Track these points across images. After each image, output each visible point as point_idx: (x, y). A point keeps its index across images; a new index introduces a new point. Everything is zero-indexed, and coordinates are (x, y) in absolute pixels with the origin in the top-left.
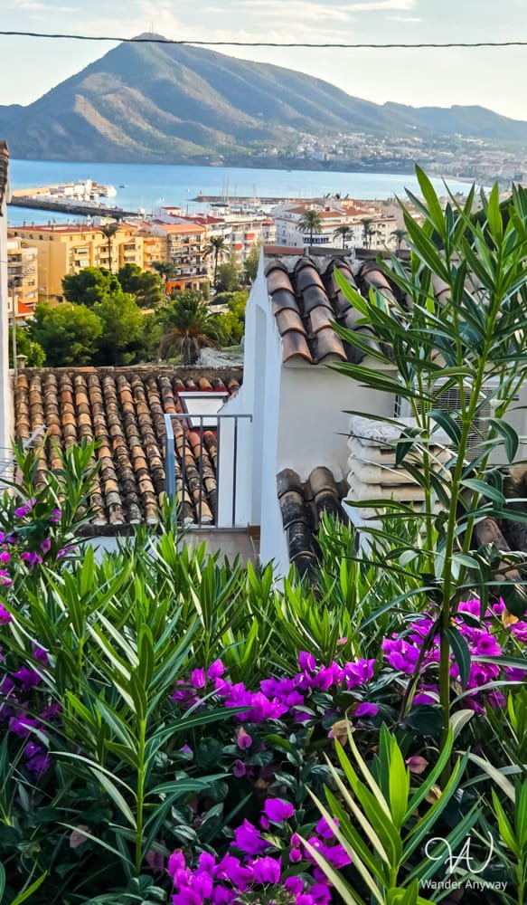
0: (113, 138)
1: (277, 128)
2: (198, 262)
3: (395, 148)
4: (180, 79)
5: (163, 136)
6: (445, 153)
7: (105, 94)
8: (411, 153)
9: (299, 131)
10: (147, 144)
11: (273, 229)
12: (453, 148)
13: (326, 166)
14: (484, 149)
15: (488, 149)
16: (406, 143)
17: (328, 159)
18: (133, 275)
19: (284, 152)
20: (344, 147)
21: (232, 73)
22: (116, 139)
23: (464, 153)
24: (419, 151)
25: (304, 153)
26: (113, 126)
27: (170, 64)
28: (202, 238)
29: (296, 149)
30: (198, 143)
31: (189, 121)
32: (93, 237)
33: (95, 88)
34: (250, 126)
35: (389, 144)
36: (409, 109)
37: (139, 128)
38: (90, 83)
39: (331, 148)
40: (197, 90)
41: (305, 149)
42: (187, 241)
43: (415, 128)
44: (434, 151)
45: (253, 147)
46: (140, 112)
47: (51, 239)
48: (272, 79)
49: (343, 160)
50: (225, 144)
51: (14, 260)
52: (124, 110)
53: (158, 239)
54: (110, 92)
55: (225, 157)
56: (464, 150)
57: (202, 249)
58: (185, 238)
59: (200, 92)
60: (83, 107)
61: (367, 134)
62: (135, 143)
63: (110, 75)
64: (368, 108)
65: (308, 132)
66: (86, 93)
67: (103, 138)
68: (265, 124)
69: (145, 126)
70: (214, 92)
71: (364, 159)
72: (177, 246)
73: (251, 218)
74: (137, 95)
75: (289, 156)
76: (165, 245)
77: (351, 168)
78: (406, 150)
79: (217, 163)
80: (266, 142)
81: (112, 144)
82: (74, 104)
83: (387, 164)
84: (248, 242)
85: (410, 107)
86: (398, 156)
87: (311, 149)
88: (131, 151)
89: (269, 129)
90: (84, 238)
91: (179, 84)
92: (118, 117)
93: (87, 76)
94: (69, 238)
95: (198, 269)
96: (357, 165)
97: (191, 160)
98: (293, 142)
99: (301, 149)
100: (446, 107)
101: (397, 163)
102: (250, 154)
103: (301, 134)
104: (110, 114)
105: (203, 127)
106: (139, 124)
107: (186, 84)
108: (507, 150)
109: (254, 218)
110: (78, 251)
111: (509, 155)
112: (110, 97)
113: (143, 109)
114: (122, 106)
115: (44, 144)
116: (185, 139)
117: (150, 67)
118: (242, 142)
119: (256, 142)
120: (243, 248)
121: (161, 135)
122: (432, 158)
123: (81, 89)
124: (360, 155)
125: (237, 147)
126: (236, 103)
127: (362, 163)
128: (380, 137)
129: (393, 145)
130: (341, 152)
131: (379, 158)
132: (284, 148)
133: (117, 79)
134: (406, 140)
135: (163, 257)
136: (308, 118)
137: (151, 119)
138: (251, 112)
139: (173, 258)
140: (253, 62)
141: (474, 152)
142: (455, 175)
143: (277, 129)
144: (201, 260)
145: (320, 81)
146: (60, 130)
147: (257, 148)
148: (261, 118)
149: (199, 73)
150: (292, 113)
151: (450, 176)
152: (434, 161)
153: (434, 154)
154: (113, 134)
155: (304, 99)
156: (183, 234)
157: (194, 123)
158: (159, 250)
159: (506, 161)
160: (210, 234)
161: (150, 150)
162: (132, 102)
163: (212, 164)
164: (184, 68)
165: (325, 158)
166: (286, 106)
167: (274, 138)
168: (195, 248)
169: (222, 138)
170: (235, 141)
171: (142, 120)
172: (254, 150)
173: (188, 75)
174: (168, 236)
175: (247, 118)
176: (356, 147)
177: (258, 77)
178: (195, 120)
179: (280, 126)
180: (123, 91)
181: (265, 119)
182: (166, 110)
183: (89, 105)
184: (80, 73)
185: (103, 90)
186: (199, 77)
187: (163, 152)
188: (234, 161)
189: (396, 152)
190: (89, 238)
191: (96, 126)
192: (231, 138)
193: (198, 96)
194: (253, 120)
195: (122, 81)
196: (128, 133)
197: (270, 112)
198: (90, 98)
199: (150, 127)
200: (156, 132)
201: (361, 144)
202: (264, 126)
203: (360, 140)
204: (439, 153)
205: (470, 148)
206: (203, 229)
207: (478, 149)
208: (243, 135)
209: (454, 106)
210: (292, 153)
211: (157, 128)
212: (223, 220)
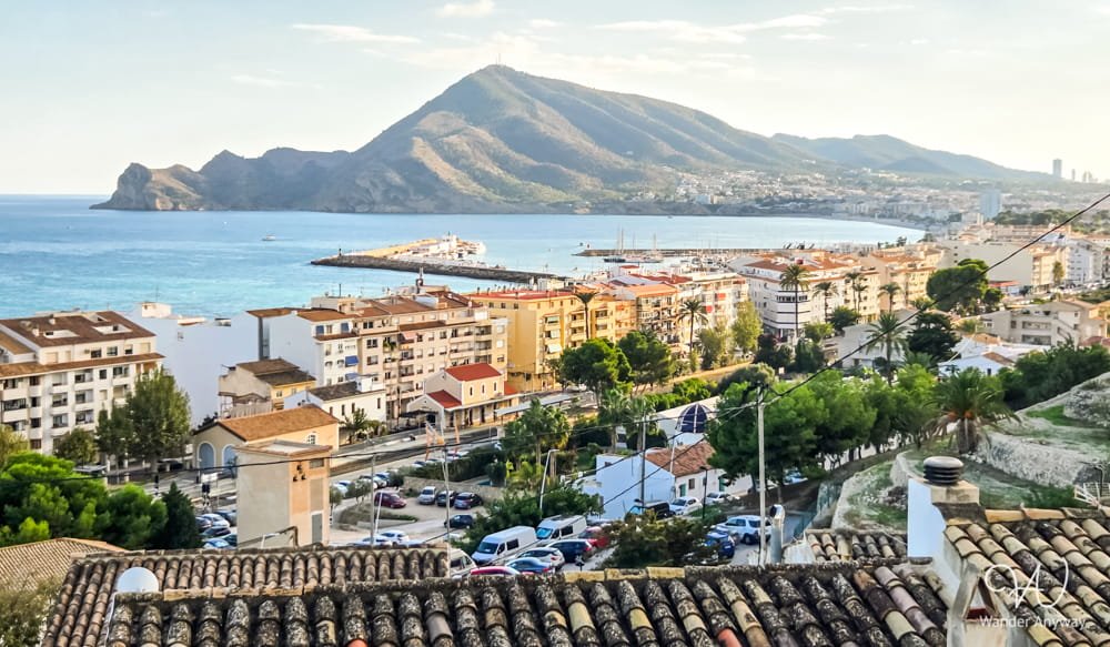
0: (459, 186)
1: (651, 168)
2: (670, 329)
3: (793, 186)
4: (535, 116)
5: (517, 181)
6: (854, 191)
7: (447, 135)
8: (814, 192)
9: (678, 170)
10: (498, 191)
11: (745, 288)
12: (864, 186)
13: (714, 210)
14: (900, 185)
15: (905, 185)
16: (806, 180)
17: (715, 202)
18: (639, 347)
19: (662, 195)
20: (733, 187)
21: (594, 107)
22: (462, 187)
23: (879, 190)
24: (824, 189)
25: (687, 196)
26: (458, 171)
27: (522, 99)
28: (673, 301)
29: (675, 191)
30: (558, 189)
31: (547, 164)
32: (562, 303)
33: (435, 129)
34: (619, 167)
35: (785, 182)
36: (804, 141)
37: (488, 172)
38: (430, 124)
39: (718, 189)
40: (555, 128)
41: (687, 190)
42: (658, 305)
43: (814, 162)
44: (840, 188)
45: (624, 191)
46: (488, 154)
47: (516, 307)
48: (641, 113)
49: (733, 203)
50: (590, 188)
51: (482, 333)
52: (470, 153)
53: (625, 303)
54: (453, 134)
55: (593, 204)
56: (876, 187)
57: (673, 314)
58: (655, 300)
59: (558, 129)
60: (422, 151)
61: (758, 171)
62: (484, 189)
63: (452, 114)
64: (756, 141)
65: (687, 171)
66: (425, 135)
67: (446, 186)
68: (637, 164)
69: (496, 171)
70: (575, 129)
71: (758, 200)
72: (649, 311)
73: (719, 275)
74: (483, 134)
75: (667, 200)
76: (634, 310)
77: (744, 211)
78: (807, 189)
79: (581, 211)
80: (639, 185)
81: (456, 192)
82: (411, 149)
83: (788, 205)
84: (719, 303)
85: (804, 138)
86: (798, 196)
87: (694, 191)
88: (479, 199)
89: (642, 170)
90: (552, 304)
91: (534, 121)
92: (463, 161)
93: (424, 116)
94: (536, 305)
95: (669, 337)
96: (751, 207)
97: (552, 209)
98: (671, 183)
99: (682, 191)
100: (847, 137)
101: (799, 204)
102: (621, 199)
103: (680, 174)
104: (453, 159)
105: (565, 169)
106: (487, 169)
107: (541, 121)
108: (929, 185)
109: (723, 275)
110: (549, 320)
111: (932, 191)
112: (453, 139)
113: (492, 151)
114: (467, 148)
115: (377, 195)
116: (543, 184)
117: (498, 103)
118: (610, 186)
119: (627, 185)
120: (714, 310)
121: (513, 180)
122: (840, 197)
123: (418, 130)
124: (753, 196)
125: (605, 191)
126: (600, 140)
127: (757, 206)
128: (775, 175)
129: (791, 183)
130: (729, 193)
131: (776, 199)
132: (661, 190)
133: (460, 117)
134: (805, 177)
135: (632, 325)
136: (688, 156)
137: (502, 162)
138: (620, 151)
139: (642, 325)
140: (618, 94)
141: (888, 189)
142: (873, 216)
143: (652, 170)
144: (672, 326)
145: (698, 113)
146: (396, 178)
147: (629, 191)
148: (630, 157)
149: (554, 107)
150: (667, 150)
151: (867, 218)
152: (843, 201)
153: (842, 193)
154: (458, 180)
155: (680, 133)
156: (653, 296)
157: (552, 165)
158: (628, 315)
159: (929, 198)
160: (680, 296)
161: (503, 198)
162: (479, 144)
163: (576, 211)
164: (538, 103)
165: (712, 201)
166: (660, 143)
167: (648, 180)
168: (666, 312)
169: (587, 182)
170: (602, 185)
171: (490, 164)
172: (626, 195)
173: (544, 111)
174: (638, 299)
175: (615, 157)
176: (747, 187)
177: (625, 111)
178: (555, 163)
179: (653, 166)
180: (467, 132)
181: (635, 158)
182: (519, 151)
183: (429, 149)
184: (416, 113)
185: (443, 131)
186: (556, 113)
187: (518, 200)
188: (602, 207)
189: (795, 191)
190: (557, 304)
191: (438, 172)
192: (597, 181)
193: (557, 135)
194: (622, 160)
195: (466, 120)
196: (476, 179)
197: (641, 150)
198: (431, 141)
199: (501, 172)
200: (509, 177)
201: (753, 183)
202: (636, 167)
203: (751, 179)
204: (849, 191)
205: (884, 185)
206: (673, 290)
207: (894, 186)
208: (611, 177)
209: (856, 136)
210: (672, 196)
211: (509, 172)
212: (690, 279)
